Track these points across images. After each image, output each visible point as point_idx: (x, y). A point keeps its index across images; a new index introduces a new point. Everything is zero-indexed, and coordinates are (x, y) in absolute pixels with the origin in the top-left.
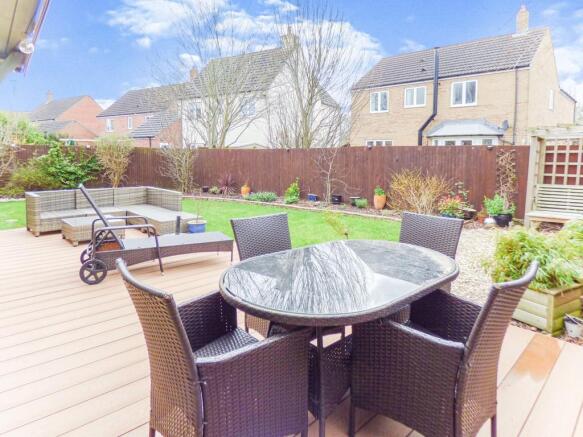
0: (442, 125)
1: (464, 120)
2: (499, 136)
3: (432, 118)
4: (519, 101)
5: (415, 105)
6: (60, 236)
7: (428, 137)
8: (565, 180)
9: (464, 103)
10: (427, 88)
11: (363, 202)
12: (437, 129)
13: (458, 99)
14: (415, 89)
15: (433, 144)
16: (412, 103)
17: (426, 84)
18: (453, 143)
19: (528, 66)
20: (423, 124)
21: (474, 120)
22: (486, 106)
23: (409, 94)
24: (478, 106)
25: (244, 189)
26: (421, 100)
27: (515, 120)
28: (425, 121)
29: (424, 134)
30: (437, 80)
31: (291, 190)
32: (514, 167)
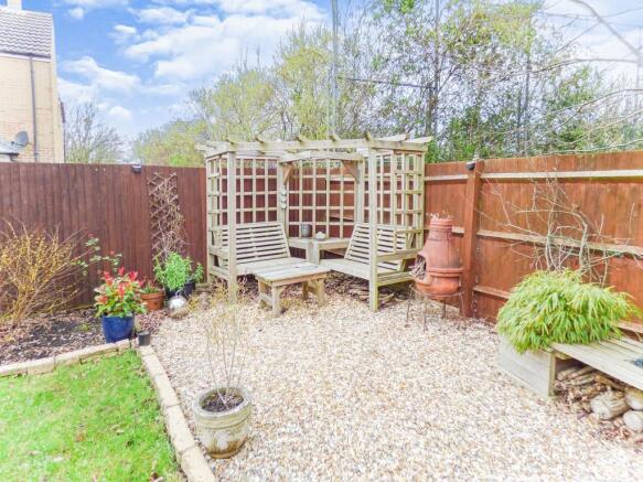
2: (12, 155)
4: (38, 105)
19: (48, 57)
27: (35, 134)
32: (177, 201)
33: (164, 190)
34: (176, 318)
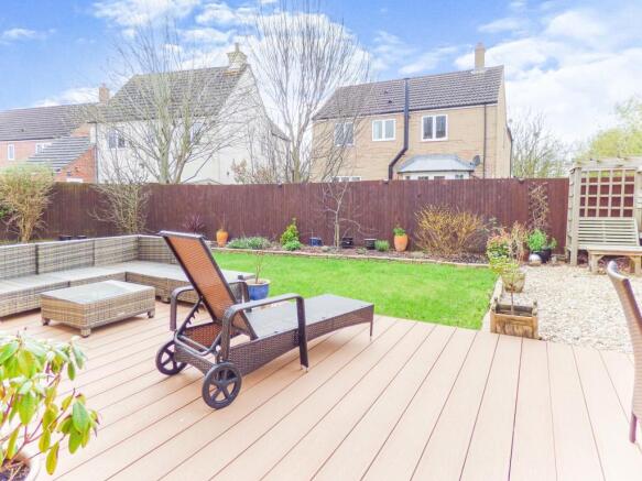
0: (412, 161)
1: (436, 156)
2: (471, 172)
3: (402, 153)
4: (488, 136)
5: (384, 139)
6: (37, 319)
7: (399, 173)
8: (598, 212)
9: (434, 138)
10: (397, 121)
11: (383, 244)
12: (406, 164)
13: (428, 134)
14: (384, 121)
15: (404, 178)
16: (380, 136)
17: (395, 116)
18: (427, 178)
19: (496, 102)
20: (393, 158)
21: (445, 156)
22: (457, 141)
23: (377, 126)
24: (448, 141)
25: (221, 235)
26: (389, 134)
27: (485, 156)
28: (396, 155)
29: (395, 170)
30: (407, 113)
31: (289, 233)
32: (546, 200)
33: (537, 193)
34: (532, 266)
